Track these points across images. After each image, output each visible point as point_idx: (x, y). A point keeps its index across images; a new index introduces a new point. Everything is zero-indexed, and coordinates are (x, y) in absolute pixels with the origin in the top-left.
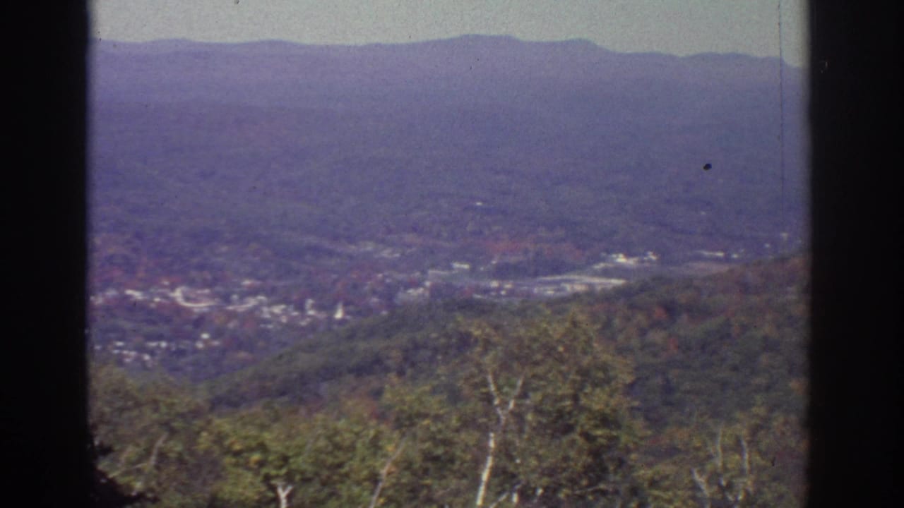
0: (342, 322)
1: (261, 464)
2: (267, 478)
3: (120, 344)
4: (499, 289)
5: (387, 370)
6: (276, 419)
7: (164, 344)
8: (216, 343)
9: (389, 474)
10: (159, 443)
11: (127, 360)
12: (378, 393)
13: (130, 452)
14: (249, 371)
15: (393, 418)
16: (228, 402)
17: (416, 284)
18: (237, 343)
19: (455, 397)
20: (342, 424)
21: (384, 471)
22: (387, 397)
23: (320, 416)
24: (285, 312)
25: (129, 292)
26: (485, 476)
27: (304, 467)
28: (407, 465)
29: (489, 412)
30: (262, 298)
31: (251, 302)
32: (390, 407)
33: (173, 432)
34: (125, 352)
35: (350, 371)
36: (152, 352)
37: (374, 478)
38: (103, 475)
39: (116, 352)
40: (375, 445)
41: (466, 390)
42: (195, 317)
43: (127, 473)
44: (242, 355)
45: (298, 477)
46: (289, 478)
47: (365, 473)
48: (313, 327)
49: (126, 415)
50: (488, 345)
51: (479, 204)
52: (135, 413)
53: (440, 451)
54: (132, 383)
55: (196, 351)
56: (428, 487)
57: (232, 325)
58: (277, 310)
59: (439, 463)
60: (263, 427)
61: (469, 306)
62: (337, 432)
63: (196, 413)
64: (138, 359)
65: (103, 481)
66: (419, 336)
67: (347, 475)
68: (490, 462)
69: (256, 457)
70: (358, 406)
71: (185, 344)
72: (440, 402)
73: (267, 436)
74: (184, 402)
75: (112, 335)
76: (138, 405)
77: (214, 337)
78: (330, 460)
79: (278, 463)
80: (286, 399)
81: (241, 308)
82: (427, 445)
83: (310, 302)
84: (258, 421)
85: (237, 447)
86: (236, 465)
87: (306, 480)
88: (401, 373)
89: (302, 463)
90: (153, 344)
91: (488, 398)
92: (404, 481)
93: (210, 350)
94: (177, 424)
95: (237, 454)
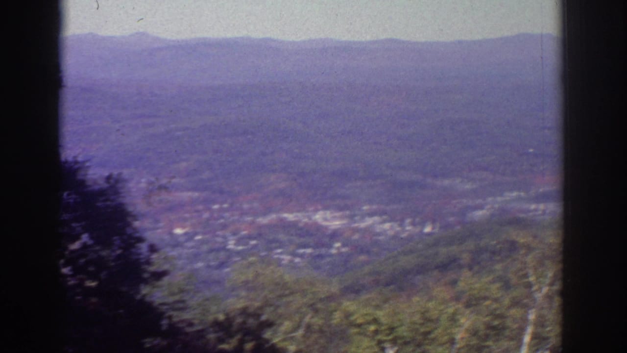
0: (429, 234)
1: (376, 332)
2: (380, 342)
3: (279, 251)
4: (536, 210)
5: (461, 267)
6: (386, 301)
7: (309, 251)
8: (344, 250)
9: (462, 338)
10: (307, 319)
11: (283, 262)
12: (454, 283)
13: (287, 325)
14: (367, 269)
15: (464, 300)
16: (353, 290)
17: (481, 207)
18: (360, 249)
19: (507, 286)
20: (430, 305)
21: (458, 337)
22: (461, 285)
23: (416, 299)
24: (391, 228)
25: (286, 215)
26: (527, 339)
27: (405, 334)
28: (474, 333)
29: (530, 295)
30: (376, 219)
31: (369, 221)
32: (463, 292)
33: (316, 311)
34: (282, 257)
35: (437, 267)
36: (302, 256)
37: (452, 341)
38: (267, 341)
39: (276, 256)
40: (453, 319)
41: (514, 280)
42: (330, 232)
43: (284, 340)
44: (363, 258)
45: (399, 341)
46: (394, 342)
47: (446, 338)
48: (410, 238)
49: (284, 300)
50: (529, 249)
51: (531, 150)
52: (291, 298)
53: (496, 323)
54: (287, 278)
55: (331, 255)
56: (488, 347)
57: (356, 237)
58: (387, 226)
59: (496, 330)
60: (378, 307)
61: (517, 222)
62: (427, 311)
63: (330, 298)
64: (291, 261)
65: (267, 346)
66: (482, 244)
67: (433, 340)
68: (530, 330)
69: (372, 328)
70: (441, 292)
71: (323, 251)
72: (498, 289)
73: (380, 314)
74: (323, 290)
75: (274, 245)
76: (292, 293)
77: (344, 245)
78: (422, 330)
79: (388, 332)
80: (392, 287)
81: (363, 225)
82: (487, 319)
83: (408, 221)
84: (374, 303)
85: (359, 321)
86: (359, 334)
87: (406, 343)
88: (471, 269)
89: (403, 331)
90: (301, 251)
91: (529, 285)
92: (472, 343)
93: (340, 254)
94: (319, 306)
95: (359, 326)
